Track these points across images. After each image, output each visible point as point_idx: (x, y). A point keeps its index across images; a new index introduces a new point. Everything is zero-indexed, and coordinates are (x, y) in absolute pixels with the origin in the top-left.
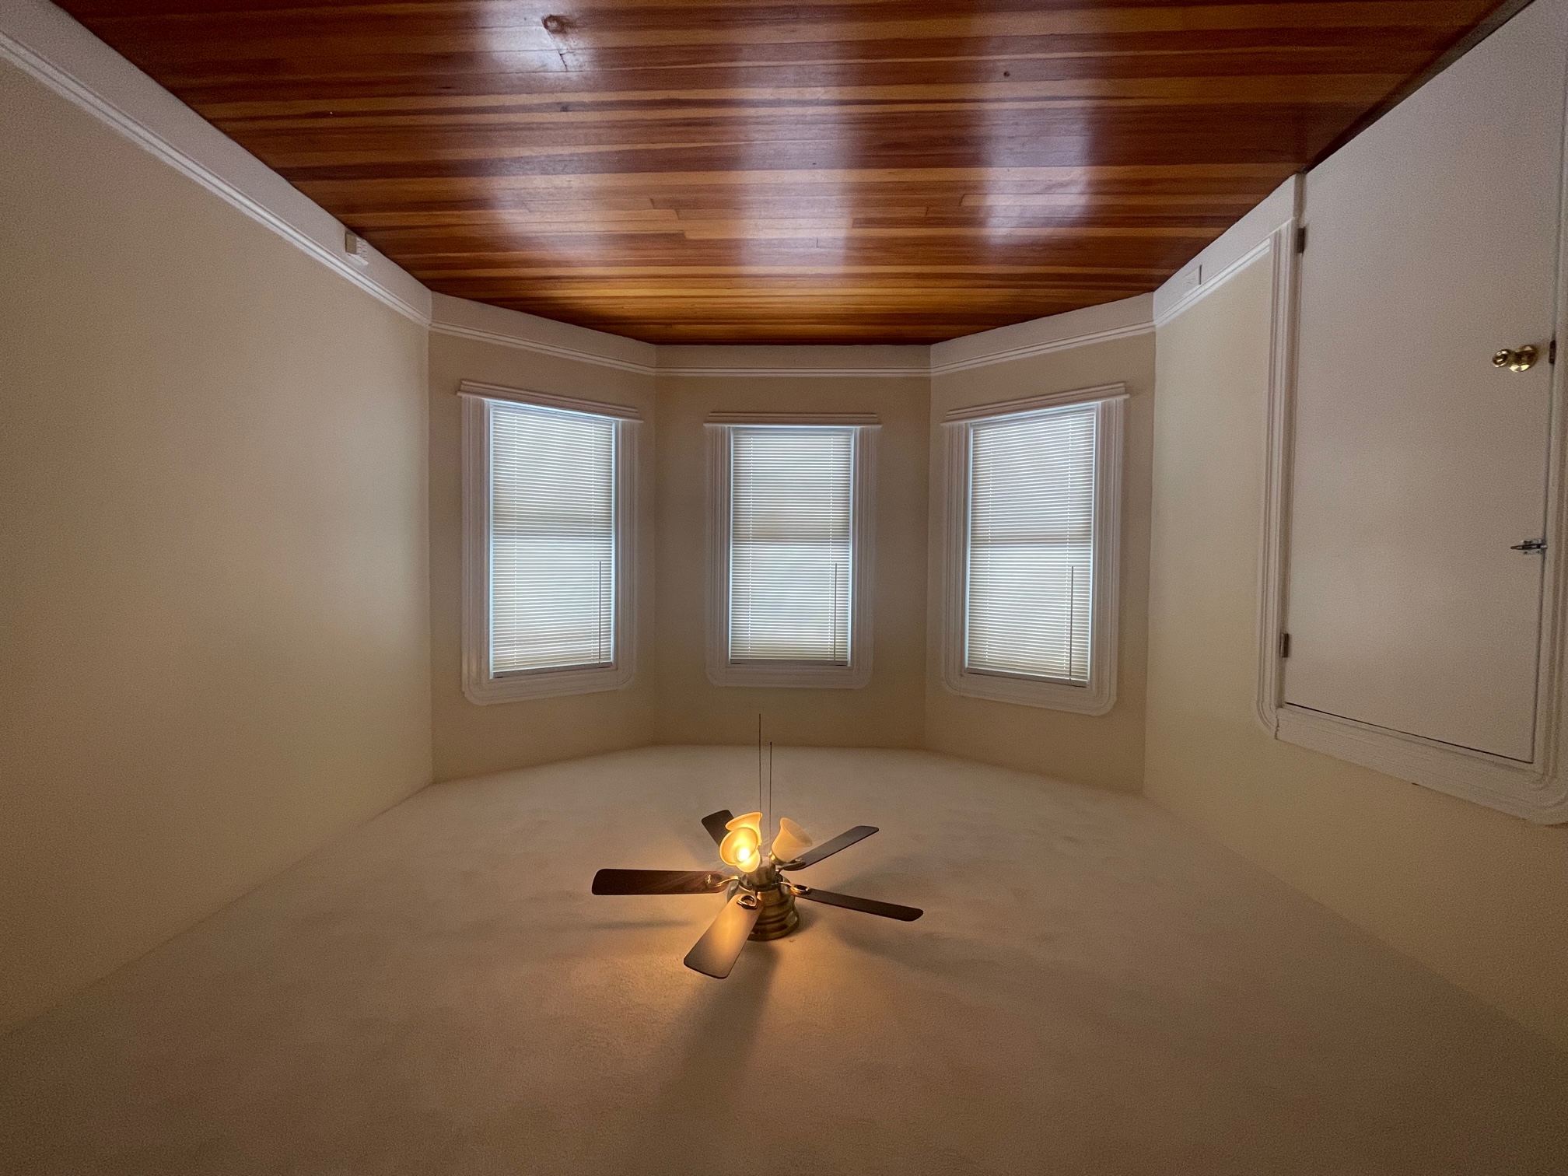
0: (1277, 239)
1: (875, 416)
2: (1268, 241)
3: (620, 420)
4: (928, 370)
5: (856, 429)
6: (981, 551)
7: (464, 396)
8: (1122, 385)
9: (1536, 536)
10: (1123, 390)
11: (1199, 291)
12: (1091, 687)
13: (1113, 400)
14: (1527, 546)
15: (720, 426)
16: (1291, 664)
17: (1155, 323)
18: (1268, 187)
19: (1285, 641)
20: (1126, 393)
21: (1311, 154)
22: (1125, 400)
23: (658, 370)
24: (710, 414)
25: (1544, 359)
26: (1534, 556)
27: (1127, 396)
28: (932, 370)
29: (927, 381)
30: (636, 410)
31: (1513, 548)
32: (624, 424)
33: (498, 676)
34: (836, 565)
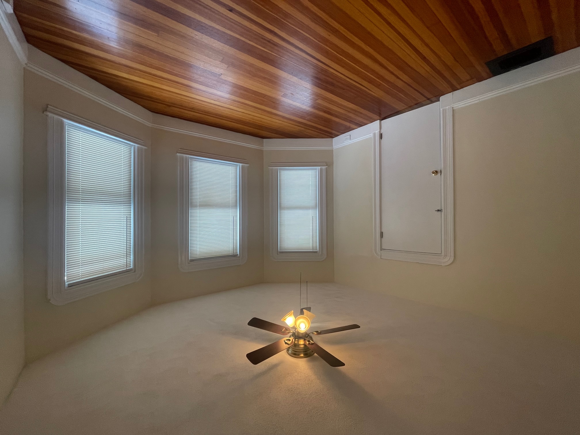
0: (374, 134)
1: (246, 161)
2: (372, 134)
3: (136, 145)
4: (263, 148)
5: (240, 165)
6: (283, 211)
7: (50, 115)
8: (325, 163)
9: (439, 208)
10: (325, 165)
11: (349, 142)
12: (319, 252)
13: (323, 167)
14: (438, 210)
15: (184, 155)
16: (383, 239)
17: (333, 147)
18: (372, 121)
19: (382, 234)
20: (326, 166)
21: (383, 117)
22: (326, 168)
23: (153, 124)
24: (179, 149)
25: (439, 174)
26: (439, 213)
27: (327, 167)
28: (264, 148)
29: (262, 151)
30: (143, 142)
31: (436, 211)
32: (138, 148)
33: (70, 286)
34: (234, 217)
